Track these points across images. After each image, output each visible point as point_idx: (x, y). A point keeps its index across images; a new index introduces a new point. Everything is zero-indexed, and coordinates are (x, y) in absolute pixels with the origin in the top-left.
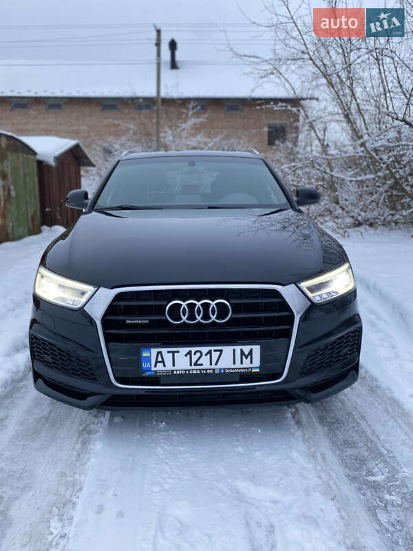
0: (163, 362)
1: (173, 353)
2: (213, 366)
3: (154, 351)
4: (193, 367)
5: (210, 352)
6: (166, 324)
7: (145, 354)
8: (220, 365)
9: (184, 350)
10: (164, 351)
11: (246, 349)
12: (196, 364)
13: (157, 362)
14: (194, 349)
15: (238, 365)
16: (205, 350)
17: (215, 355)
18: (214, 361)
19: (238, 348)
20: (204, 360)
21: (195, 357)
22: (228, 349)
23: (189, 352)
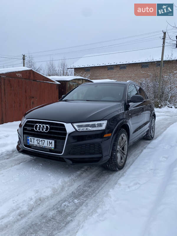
1: (34, 139)
2: (42, 145)
3: (30, 138)
4: (38, 144)
5: (42, 140)
6: (33, 130)
7: (28, 138)
8: (44, 145)
11: (51, 141)
13: (30, 141)
14: (38, 139)
15: (48, 146)
16: (41, 139)
17: (43, 142)
18: (43, 144)
19: (49, 140)
20: (40, 143)
21: (39, 141)
22: (46, 140)
23: (37, 140)
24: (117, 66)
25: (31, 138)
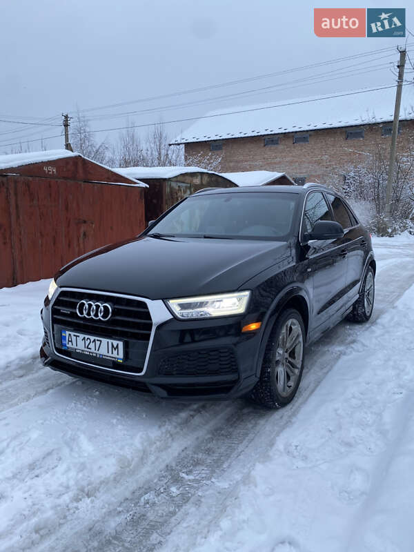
0: (71, 341)
1: (77, 336)
2: (96, 352)
3: (68, 333)
4: (86, 349)
5: (94, 341)
6: (74, 315)
7: (63, 335)
8: (100, 352)
9: (82, 336)
10: (72, 334)
11: (115, 343)
12: (88, 348)
13: (69, 341)
14: (87, 337)
15: (110, 354)
16: (92, 338)
17: (98, 343)
18: (97, 349)
19: (110, 341)
20: (92, 346)
21: (87, 342)
22: (105, 341)
23: (84, 338)
24: (286, 135)
25: (70, 335)
